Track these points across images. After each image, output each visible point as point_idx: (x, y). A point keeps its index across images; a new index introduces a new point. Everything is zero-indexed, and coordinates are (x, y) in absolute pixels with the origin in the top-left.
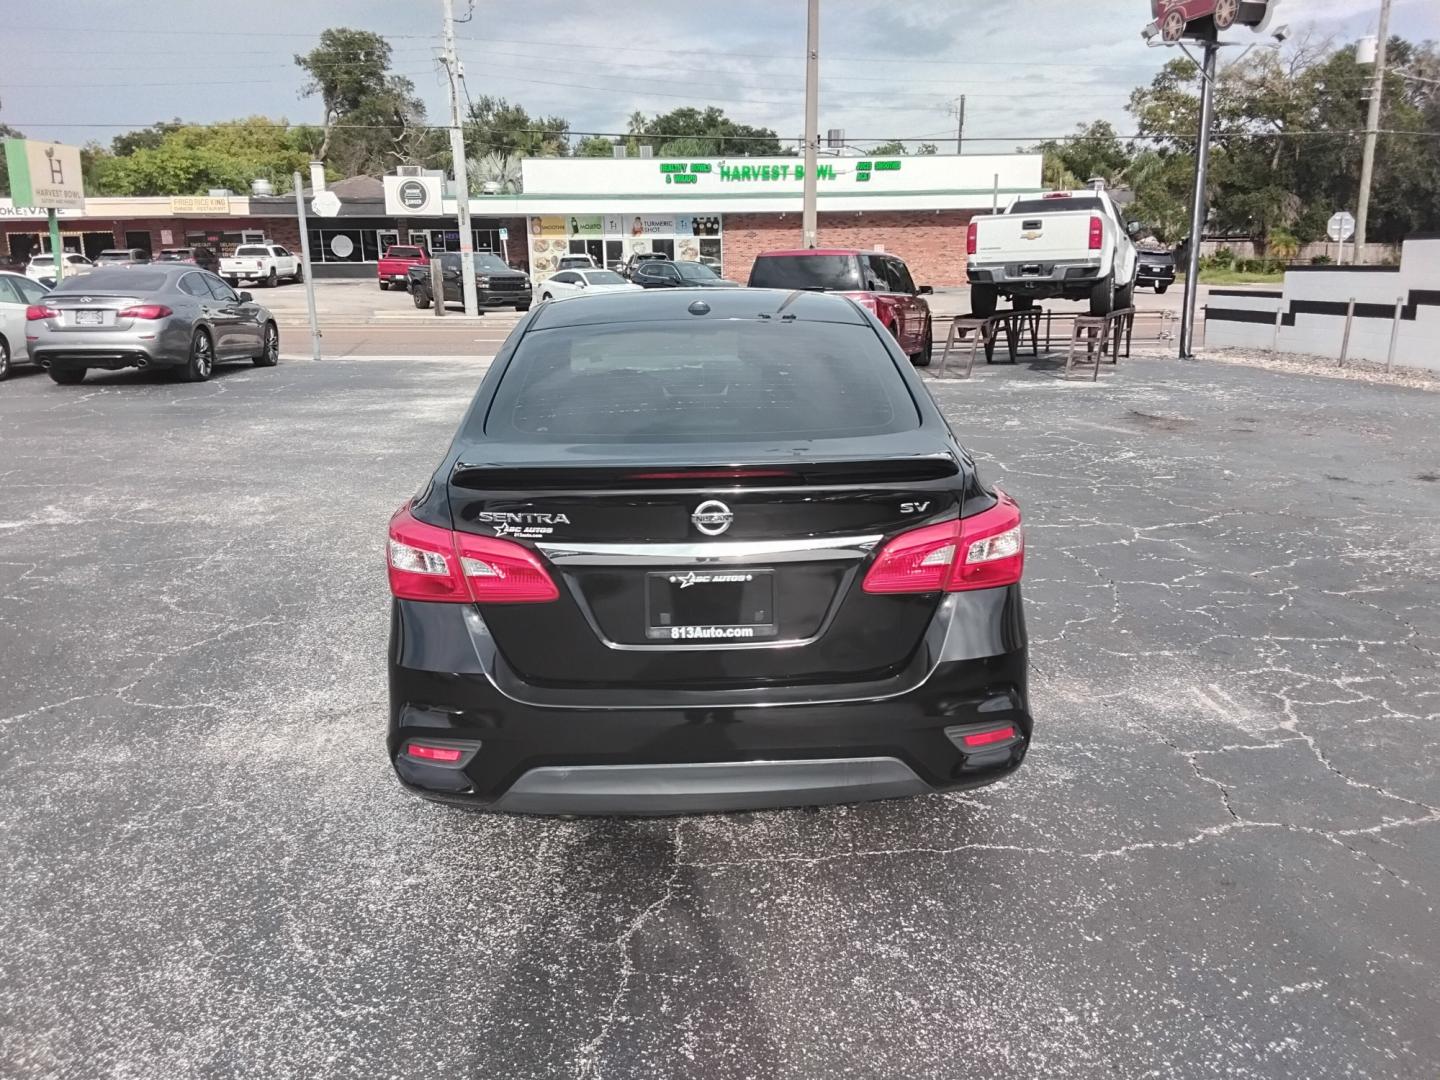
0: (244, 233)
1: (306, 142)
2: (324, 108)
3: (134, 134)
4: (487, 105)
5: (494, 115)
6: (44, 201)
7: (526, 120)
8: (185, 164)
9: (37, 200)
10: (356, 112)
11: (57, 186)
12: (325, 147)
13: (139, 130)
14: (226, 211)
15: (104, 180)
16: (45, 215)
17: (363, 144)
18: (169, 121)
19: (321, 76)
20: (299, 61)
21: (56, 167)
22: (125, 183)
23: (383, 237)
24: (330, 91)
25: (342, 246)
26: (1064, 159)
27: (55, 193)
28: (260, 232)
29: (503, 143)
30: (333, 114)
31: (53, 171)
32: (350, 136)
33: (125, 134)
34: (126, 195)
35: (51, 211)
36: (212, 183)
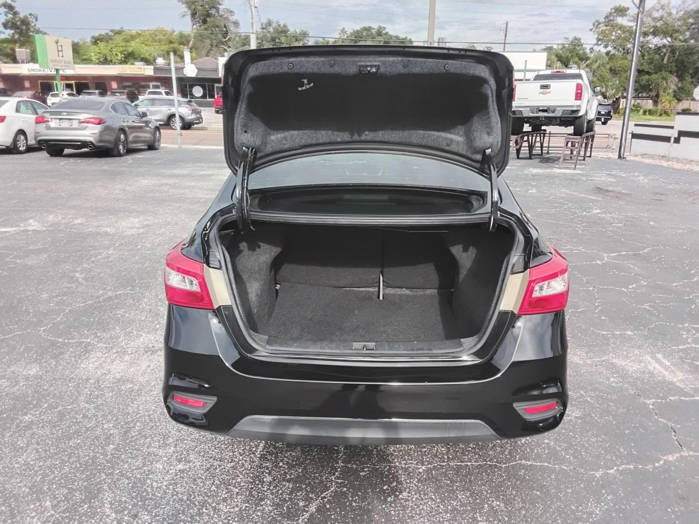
0: (151, 84)
1: (183, 40)
2: (190, 24)
3: (100, 35)
4: (269, 24)
5: (273, 28)
6: (54, 65)
7: (288, 31)
8: (121, 49)
9: (51, 65)
10: (206, 26)
11: (61, 58)
12: (191, 43)
13: (103, 33)
14: (142, 73)
15: (84, 57)
16: (54, 72)
17: (208, 42)
18: (117, 28)
19: (189, 8)
21: (60, 49)
22: (94, 58)
23: (217, 87)
24: (193, 15)
25: (198, 91)
26: (557, 56)
27: (60, 61)
28: (158, 84)
29: (276, 42)
30: (195, 26)
31: (59, 51)
32: (203, 38)
33: (96, 34)
34: (95, 64)
35: (57, 70)
36: (136, 59)
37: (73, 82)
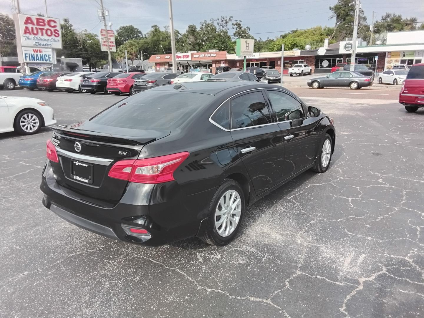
0: (299, 61)
1: (329, 33)
2: (335, 21)
3: (286, 34)
4: (388, 16)
5: (390, 19)
6: (243, 54)
7: (401, 19)
8: (291, 42)
9: (241, 54)
10: (344, 22)
11: (247, 50)
12: (334, 34)
13: (287, 33)
14: (294, 55)
15: (270, 47)
16: (243, 58)
17: (345, 32)
18: (295, 29)
19: (335, 12)
20: (330, 9)
21: (247, 45)
22: (275, 48)
23: (338, 60)
24: (338, 16)
25: (325, 63)
27: (246, 52)
28: (303, 60)
29: (390, 28)
30: (338, 23)
31: (246, 46)
32: (341, 29)
33: (283, 34)
35: (245, 57)
36: (297, 46)
37: (259, 62)
